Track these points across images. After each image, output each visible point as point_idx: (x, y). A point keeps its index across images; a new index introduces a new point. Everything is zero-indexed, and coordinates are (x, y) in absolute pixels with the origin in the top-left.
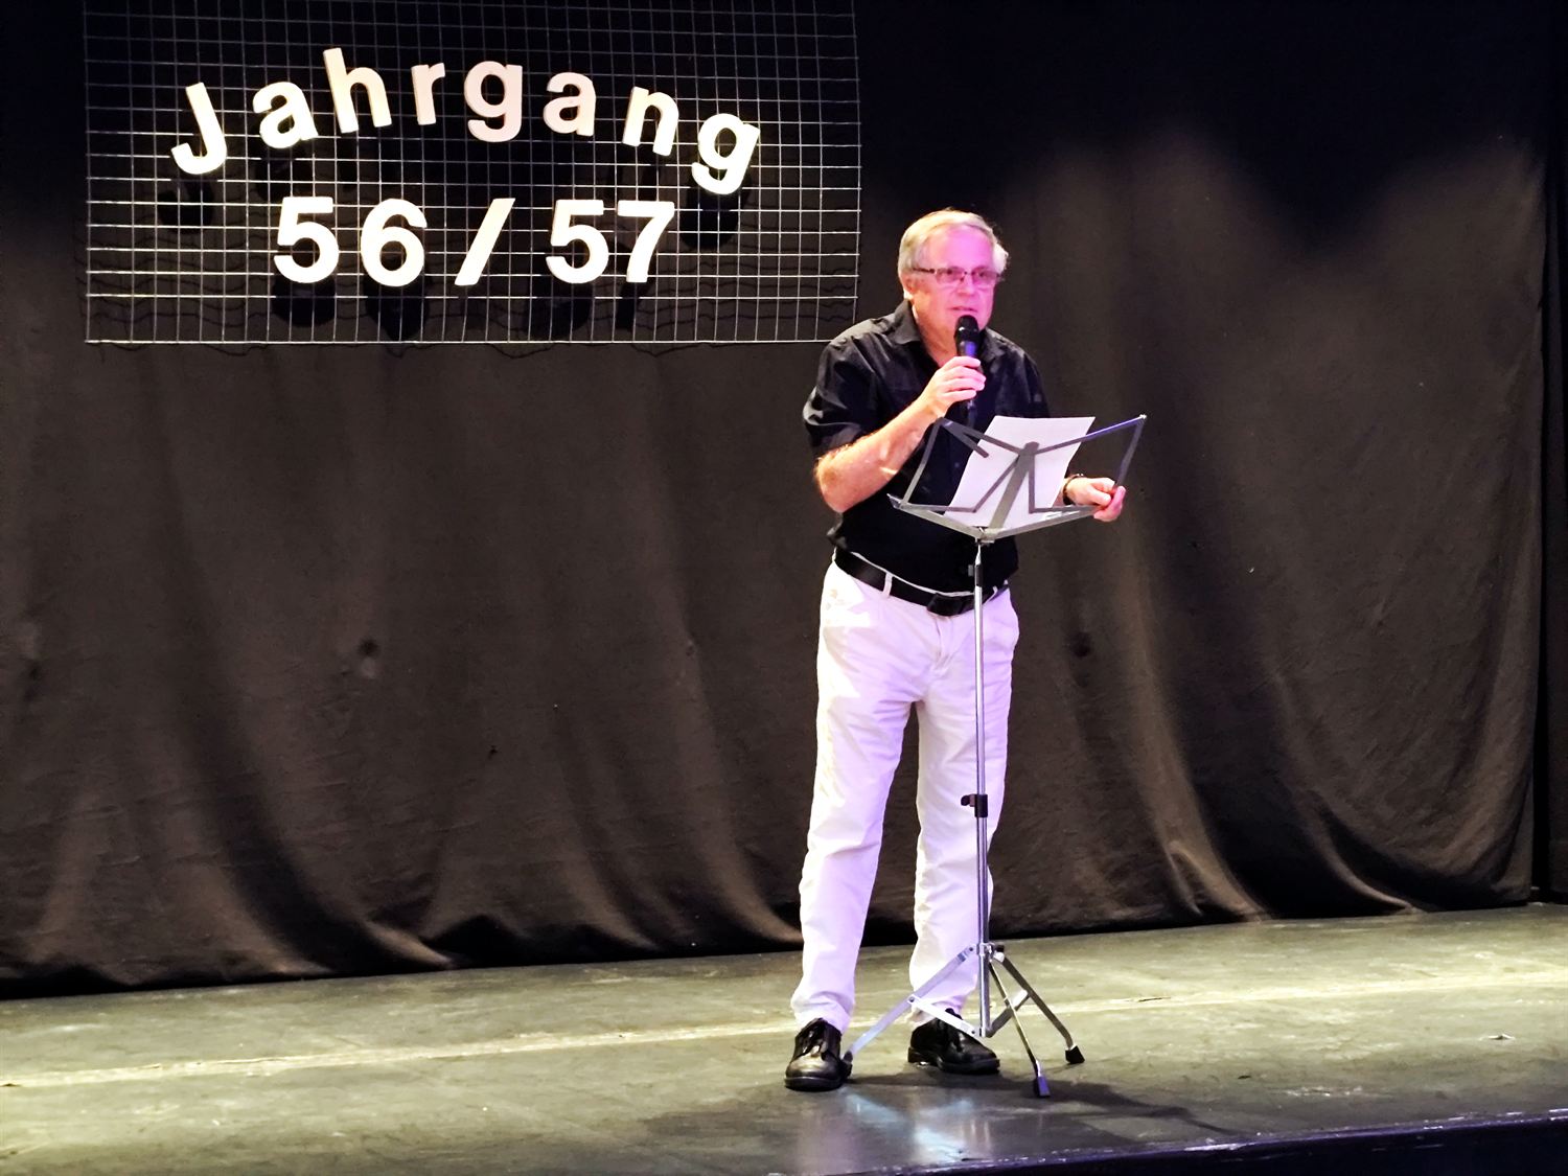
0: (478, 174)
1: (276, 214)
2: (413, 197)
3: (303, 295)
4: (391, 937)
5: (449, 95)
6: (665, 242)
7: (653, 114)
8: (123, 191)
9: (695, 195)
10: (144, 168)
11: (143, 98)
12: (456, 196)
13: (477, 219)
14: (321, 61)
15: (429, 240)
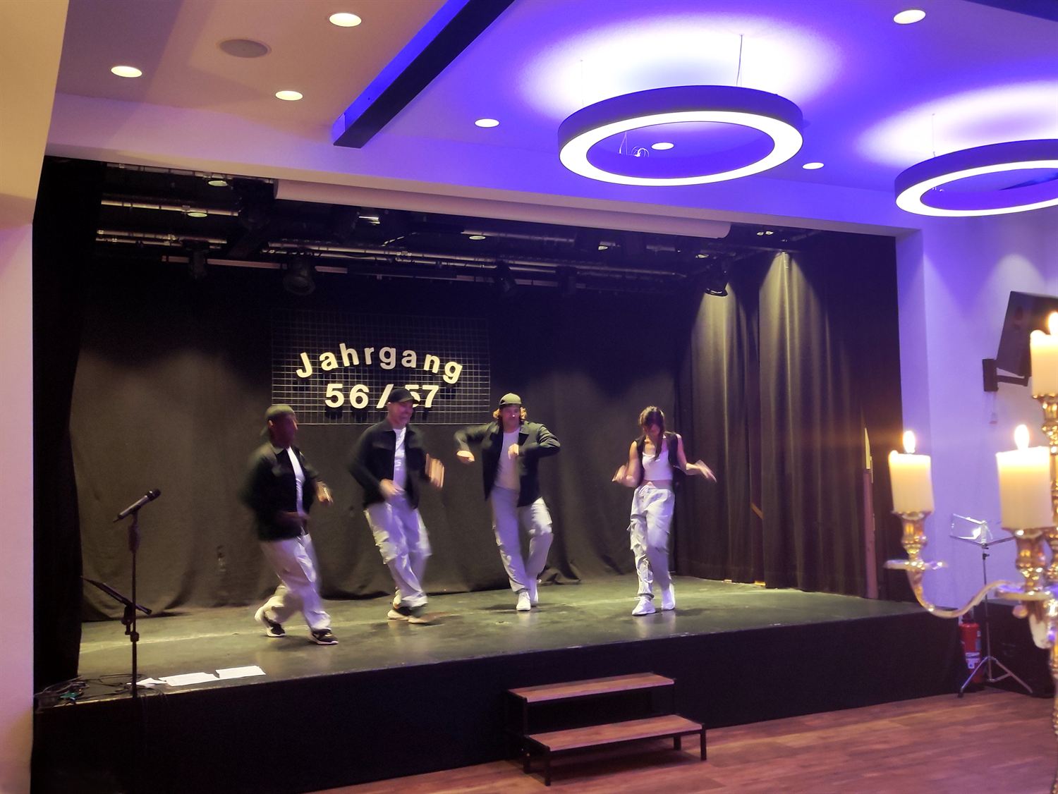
0: (383, 378)
1: (326, 388)
2: (365, 384)
3: (335, 411)
5: (375, 356)
6: (436, 397)
7: (432, 362)
8: (282, 382)
9: (444, 384)
10: (289, 376)
11: (288, 357)
12: (377, 384)
13: (383, 390)
14: (339, 347)
15: (369, 395)
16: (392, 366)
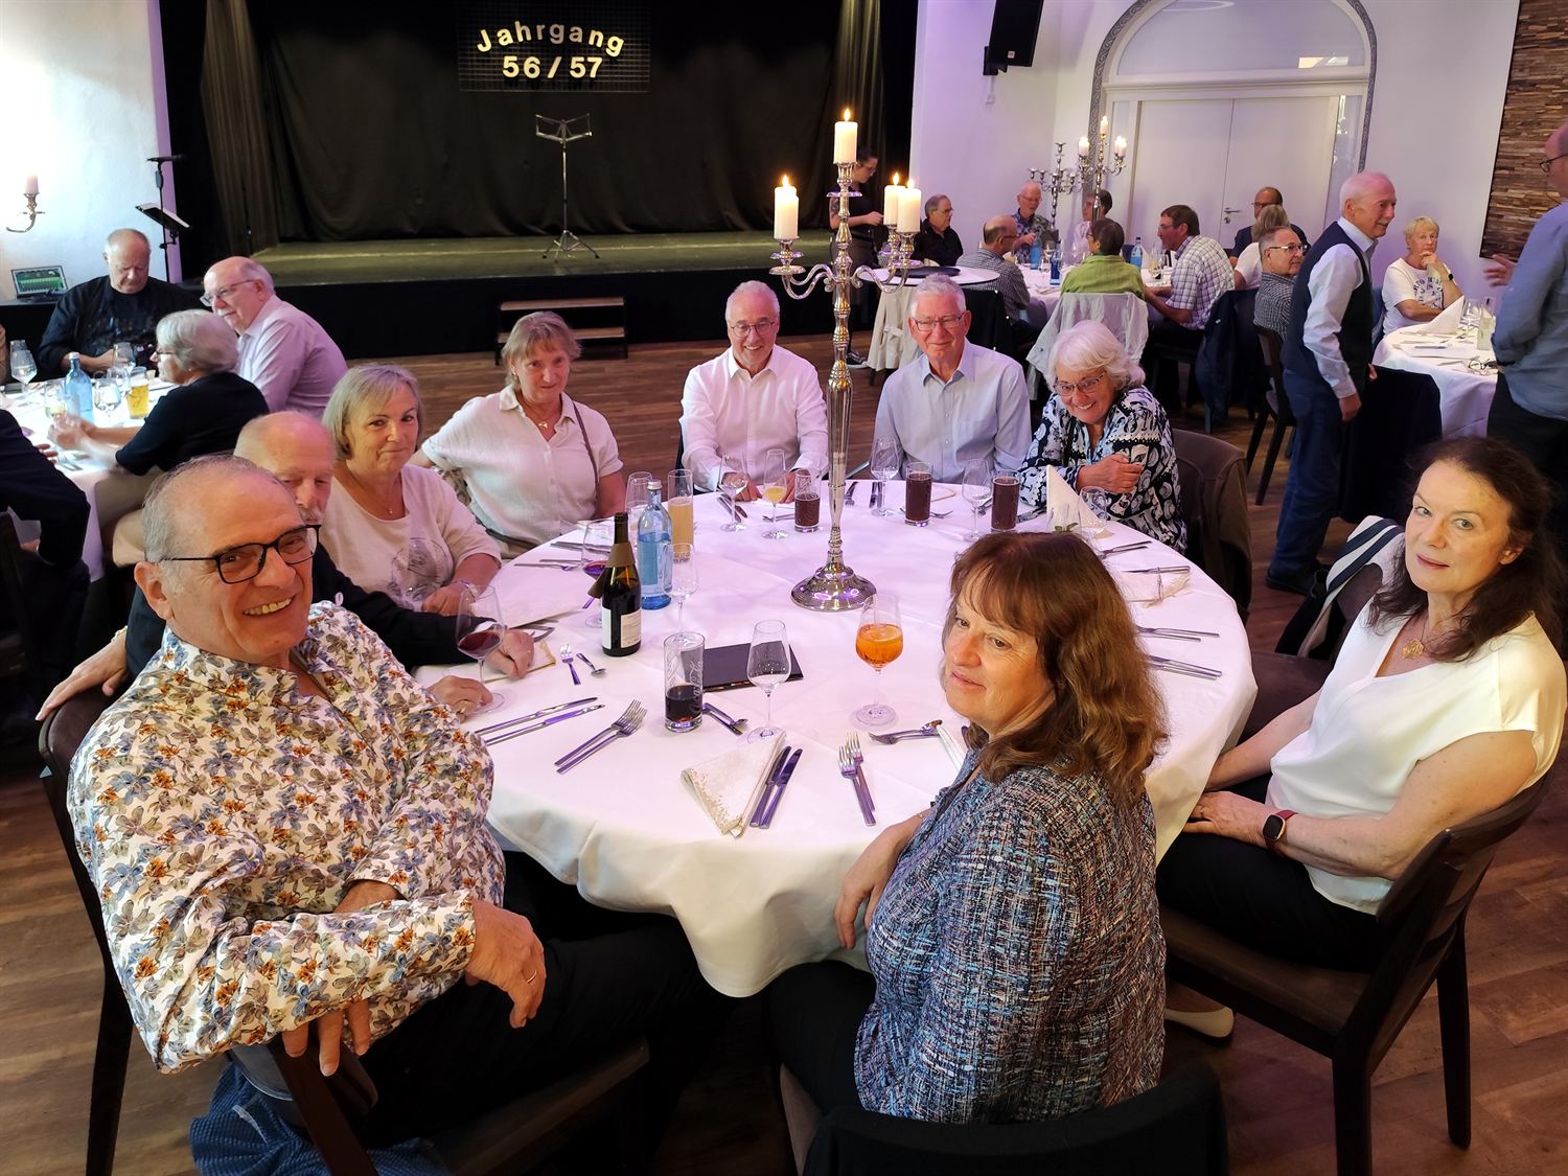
0: (553, 51)
1: (503, 61)
2: (537, 57)
3: (510, 80)
5: (546, 32)
6: (600, 67)
7: (597, 37)
8: (465, 55)
9: (607, 56)
10: (472, 50)
11: (471, 33)
12: (548, 56)
13: (553, 62)
14: (514, 25)
15: (541, 66)
16: (561, 41)
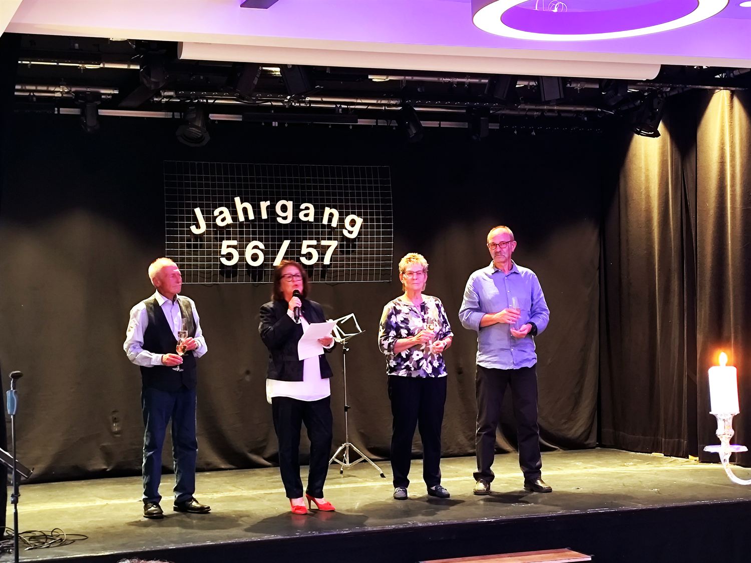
0: (280, 233)
1: (221, 245)
2: (261, 240)
3: (229, 269)
4: (255, 457)
5: (271, 210)
6: (335, 253)
7: (331, 215)
8: (176, 239)
9: (344, 238)
10: (182, 232)
11: (182, 212)
12: (273, 240)
13: (279, 246)
14: (234, 201)
15: (265, 253)
16: (289, 220)
